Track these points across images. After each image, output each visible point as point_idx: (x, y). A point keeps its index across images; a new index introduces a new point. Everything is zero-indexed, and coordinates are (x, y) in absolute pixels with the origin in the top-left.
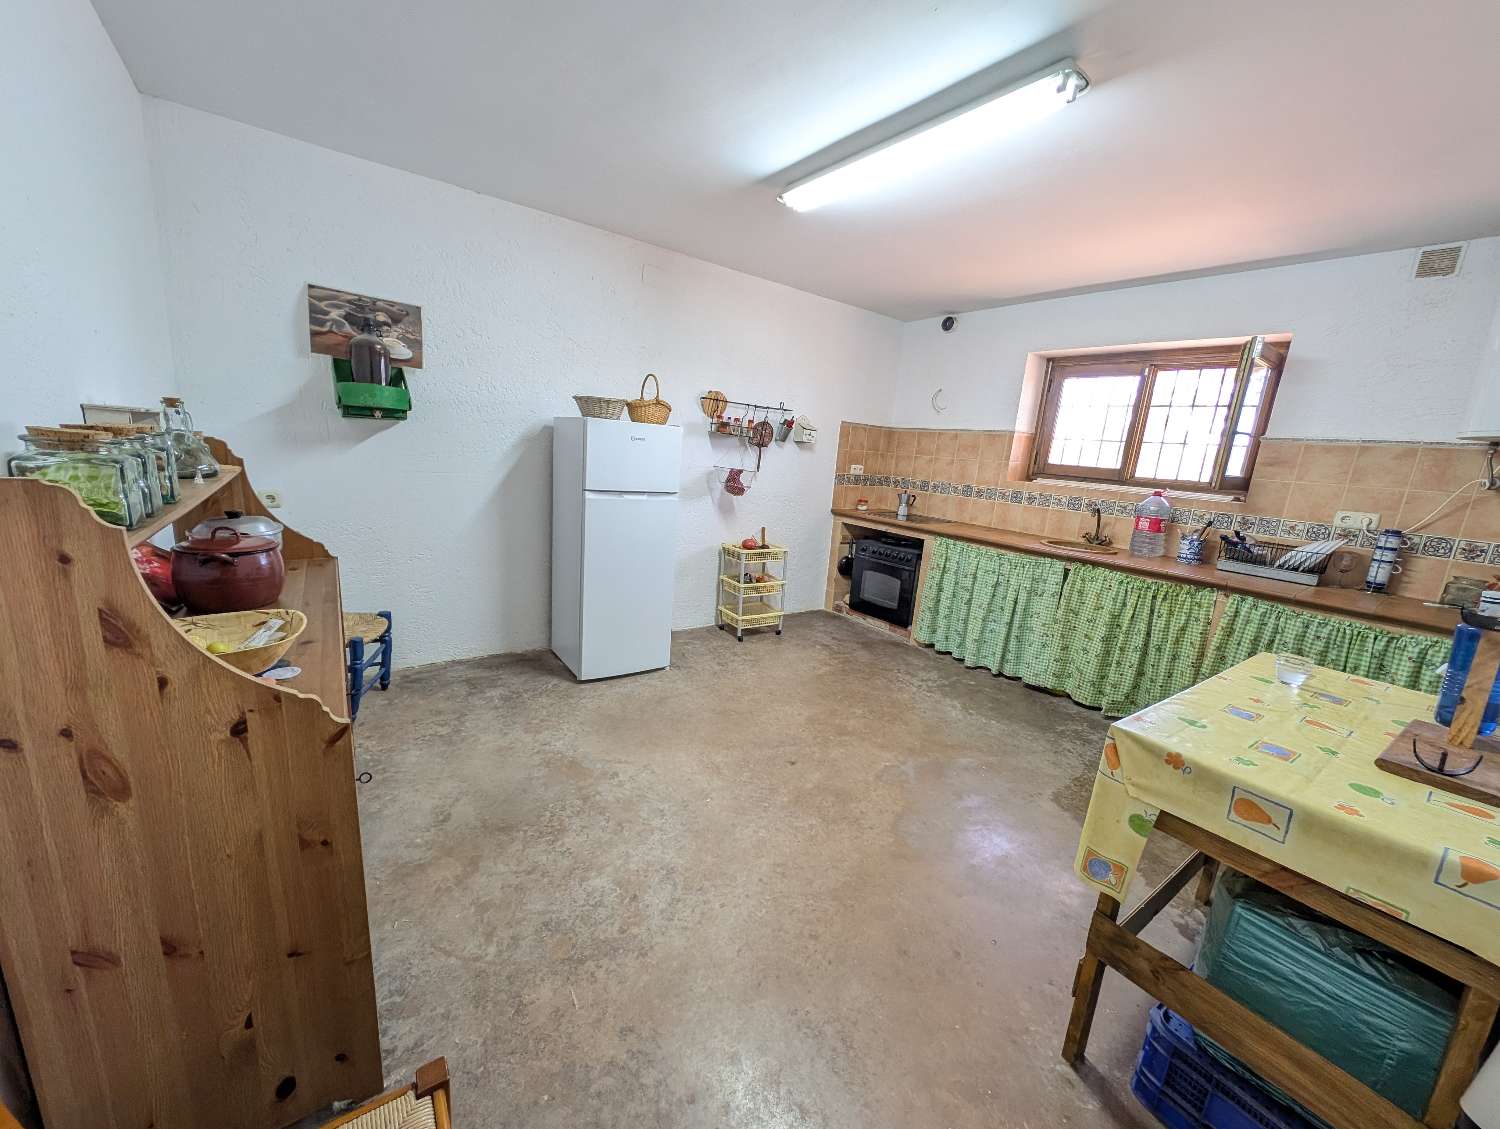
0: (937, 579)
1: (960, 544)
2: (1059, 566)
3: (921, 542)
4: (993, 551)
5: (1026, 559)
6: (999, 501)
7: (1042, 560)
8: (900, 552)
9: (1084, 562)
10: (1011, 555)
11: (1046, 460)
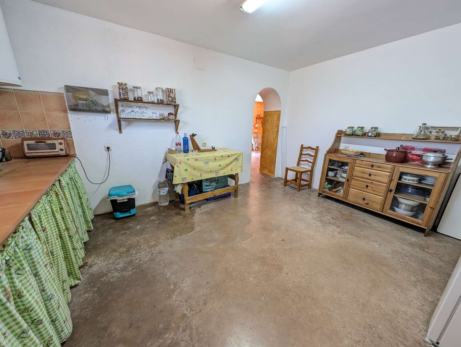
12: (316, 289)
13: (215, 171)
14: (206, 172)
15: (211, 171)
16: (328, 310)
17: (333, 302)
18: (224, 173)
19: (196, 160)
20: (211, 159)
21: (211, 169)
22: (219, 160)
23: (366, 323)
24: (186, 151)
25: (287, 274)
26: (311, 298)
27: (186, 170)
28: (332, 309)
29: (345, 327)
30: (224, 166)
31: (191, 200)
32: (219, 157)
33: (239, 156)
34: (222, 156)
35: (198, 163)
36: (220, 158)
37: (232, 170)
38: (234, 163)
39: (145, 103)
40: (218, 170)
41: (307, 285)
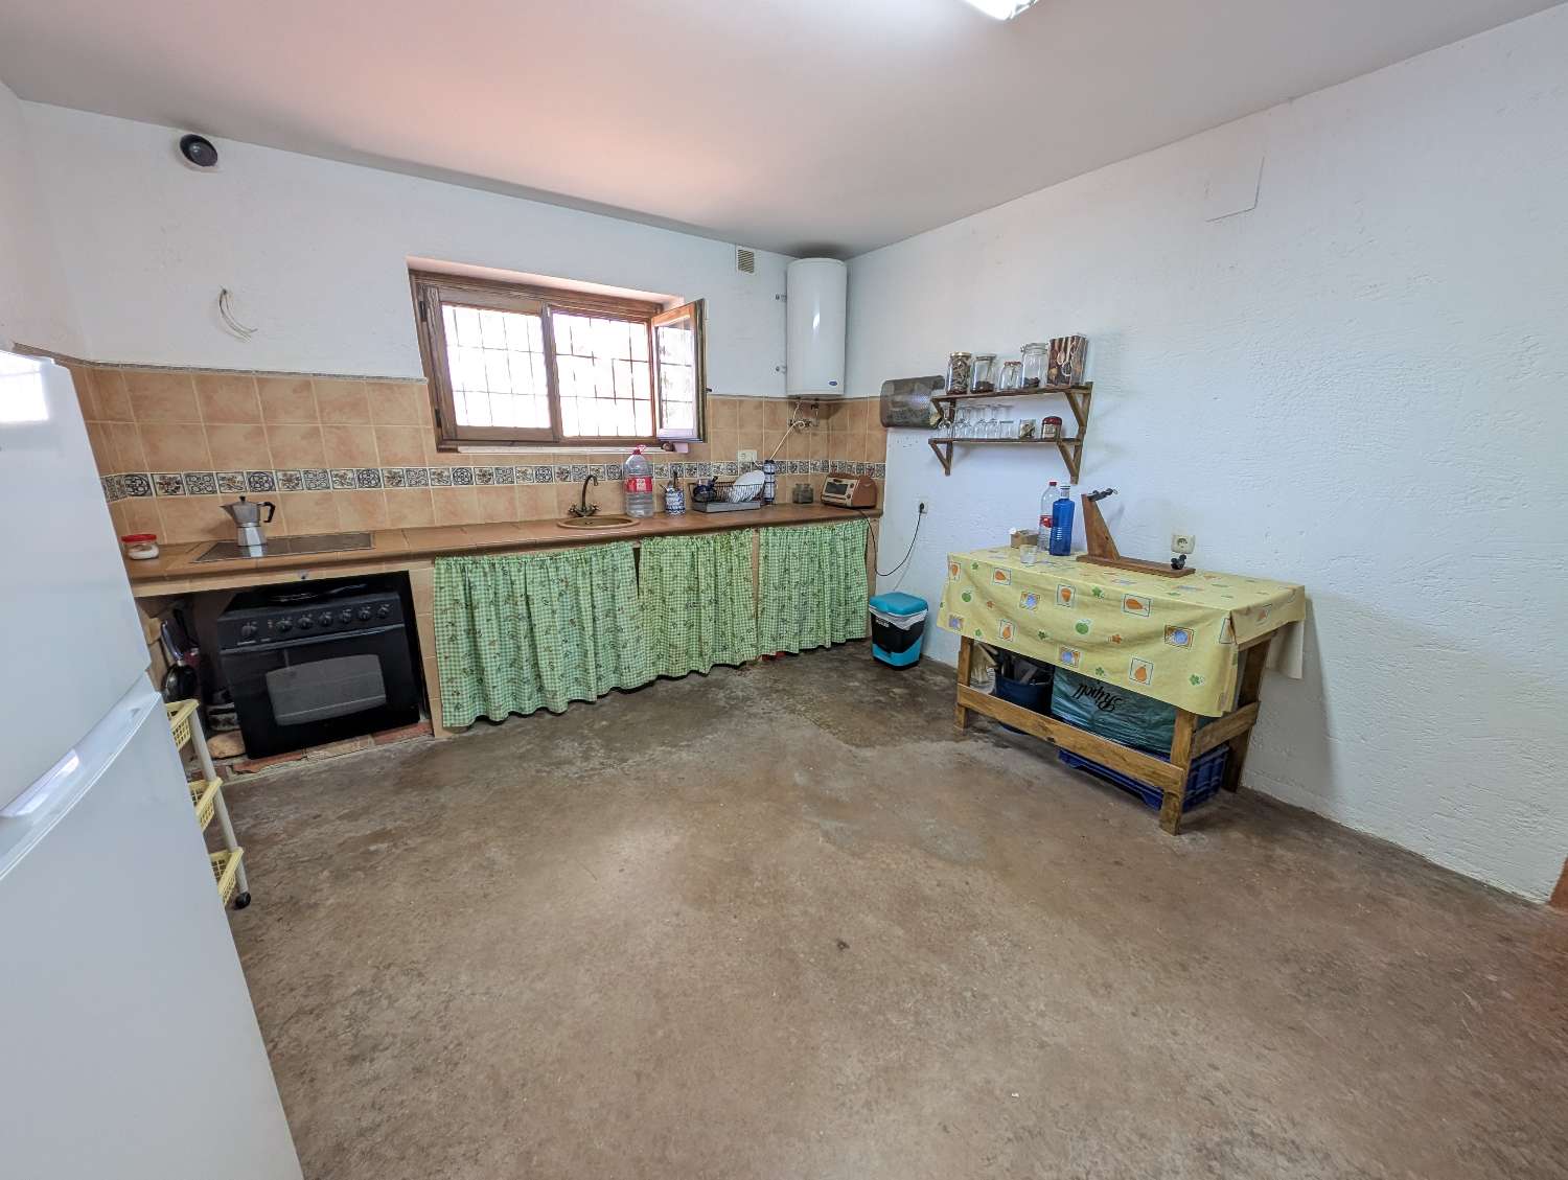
0: (462, 624)
1: (485, 559)
2: (629, 547)
3: (405, 575)
4: (542, 554)
5: (589, 551)
6: (434, 487)
7: (606, 547)
8: (359, 607)
9: (651, 536)
10: (568, 552)
11: (455, 424)
12: (606, 970)
13: (1062, 642)
14: (1025, 631)
15: (1042, 636)
16: (538, 975)
17: (552, 999)
18: (1100, 671)
19: (1000, 575)
20: (1050, 588)
21: (1043, 626)
22: (1083, 605)
23: (465, 1056)
24: (1061, 548)
25: (677, 915)
26: (585, 947)
27: (966, 597)
28: (539, 986)
29: (487, 993)
30: (1098, 639)
31: (973, 702)
32: (1083, 594)
33: (1200, 626)
34: (1097, 593)
35: (1004, 588)
36: (1086, 599)
37: (1141, 673)
38: (1161, 646)
39: (1002, 394)
40: (1072, 645)
41: (625, 951)
